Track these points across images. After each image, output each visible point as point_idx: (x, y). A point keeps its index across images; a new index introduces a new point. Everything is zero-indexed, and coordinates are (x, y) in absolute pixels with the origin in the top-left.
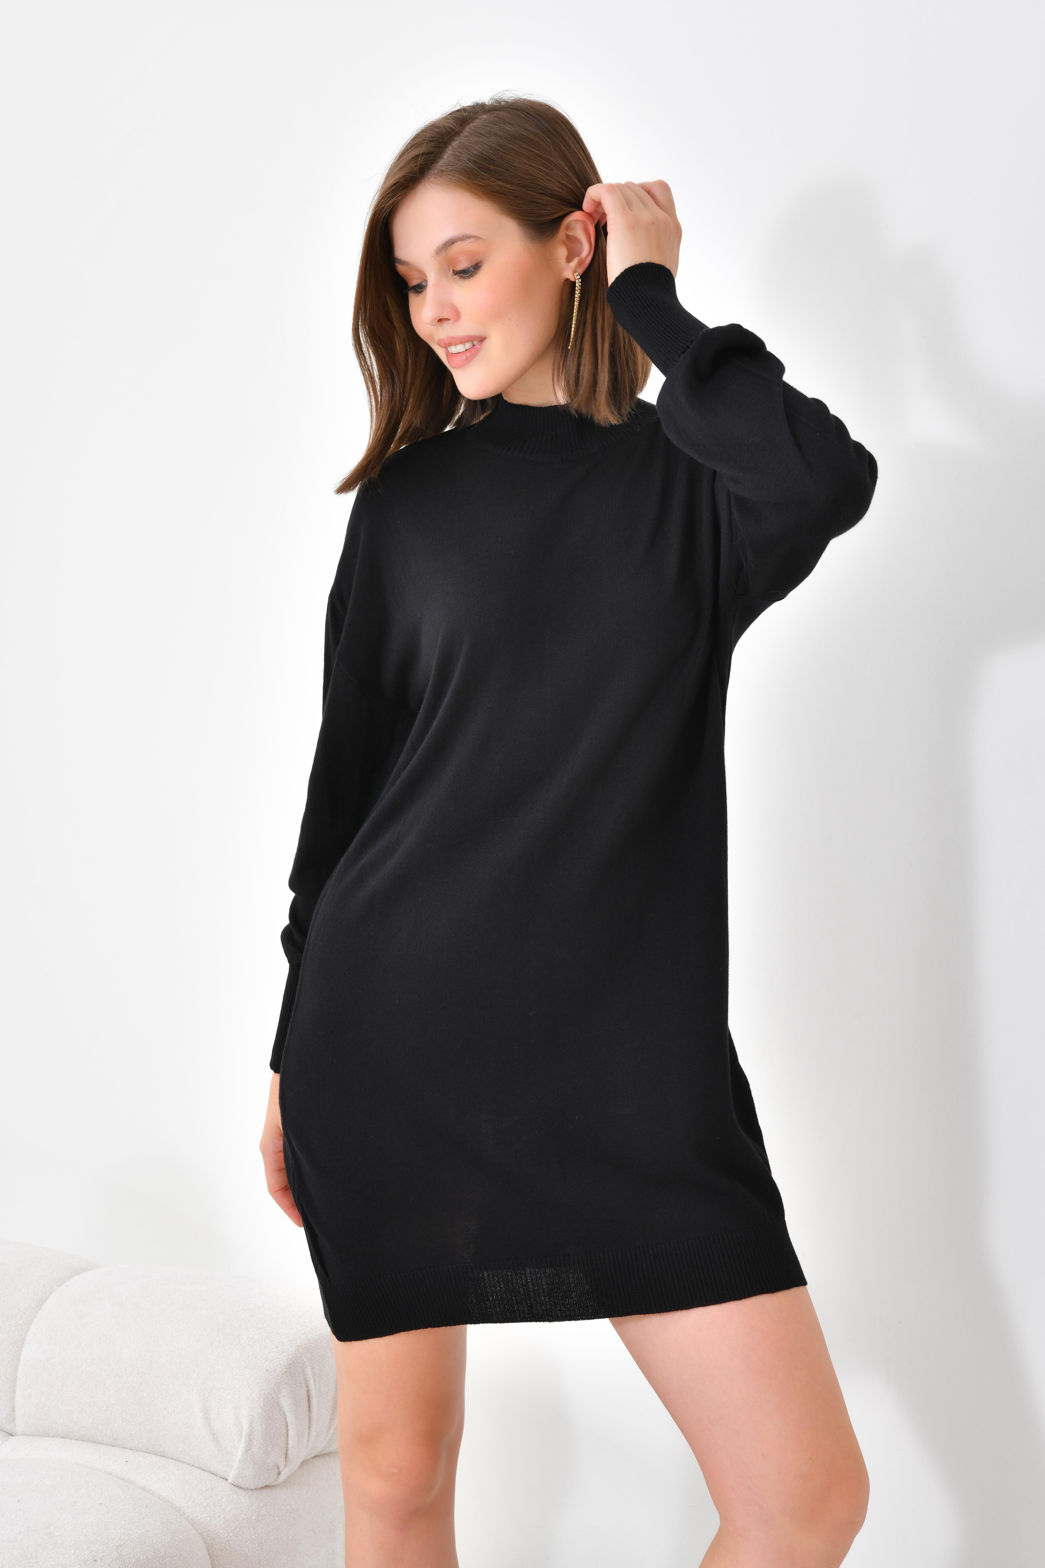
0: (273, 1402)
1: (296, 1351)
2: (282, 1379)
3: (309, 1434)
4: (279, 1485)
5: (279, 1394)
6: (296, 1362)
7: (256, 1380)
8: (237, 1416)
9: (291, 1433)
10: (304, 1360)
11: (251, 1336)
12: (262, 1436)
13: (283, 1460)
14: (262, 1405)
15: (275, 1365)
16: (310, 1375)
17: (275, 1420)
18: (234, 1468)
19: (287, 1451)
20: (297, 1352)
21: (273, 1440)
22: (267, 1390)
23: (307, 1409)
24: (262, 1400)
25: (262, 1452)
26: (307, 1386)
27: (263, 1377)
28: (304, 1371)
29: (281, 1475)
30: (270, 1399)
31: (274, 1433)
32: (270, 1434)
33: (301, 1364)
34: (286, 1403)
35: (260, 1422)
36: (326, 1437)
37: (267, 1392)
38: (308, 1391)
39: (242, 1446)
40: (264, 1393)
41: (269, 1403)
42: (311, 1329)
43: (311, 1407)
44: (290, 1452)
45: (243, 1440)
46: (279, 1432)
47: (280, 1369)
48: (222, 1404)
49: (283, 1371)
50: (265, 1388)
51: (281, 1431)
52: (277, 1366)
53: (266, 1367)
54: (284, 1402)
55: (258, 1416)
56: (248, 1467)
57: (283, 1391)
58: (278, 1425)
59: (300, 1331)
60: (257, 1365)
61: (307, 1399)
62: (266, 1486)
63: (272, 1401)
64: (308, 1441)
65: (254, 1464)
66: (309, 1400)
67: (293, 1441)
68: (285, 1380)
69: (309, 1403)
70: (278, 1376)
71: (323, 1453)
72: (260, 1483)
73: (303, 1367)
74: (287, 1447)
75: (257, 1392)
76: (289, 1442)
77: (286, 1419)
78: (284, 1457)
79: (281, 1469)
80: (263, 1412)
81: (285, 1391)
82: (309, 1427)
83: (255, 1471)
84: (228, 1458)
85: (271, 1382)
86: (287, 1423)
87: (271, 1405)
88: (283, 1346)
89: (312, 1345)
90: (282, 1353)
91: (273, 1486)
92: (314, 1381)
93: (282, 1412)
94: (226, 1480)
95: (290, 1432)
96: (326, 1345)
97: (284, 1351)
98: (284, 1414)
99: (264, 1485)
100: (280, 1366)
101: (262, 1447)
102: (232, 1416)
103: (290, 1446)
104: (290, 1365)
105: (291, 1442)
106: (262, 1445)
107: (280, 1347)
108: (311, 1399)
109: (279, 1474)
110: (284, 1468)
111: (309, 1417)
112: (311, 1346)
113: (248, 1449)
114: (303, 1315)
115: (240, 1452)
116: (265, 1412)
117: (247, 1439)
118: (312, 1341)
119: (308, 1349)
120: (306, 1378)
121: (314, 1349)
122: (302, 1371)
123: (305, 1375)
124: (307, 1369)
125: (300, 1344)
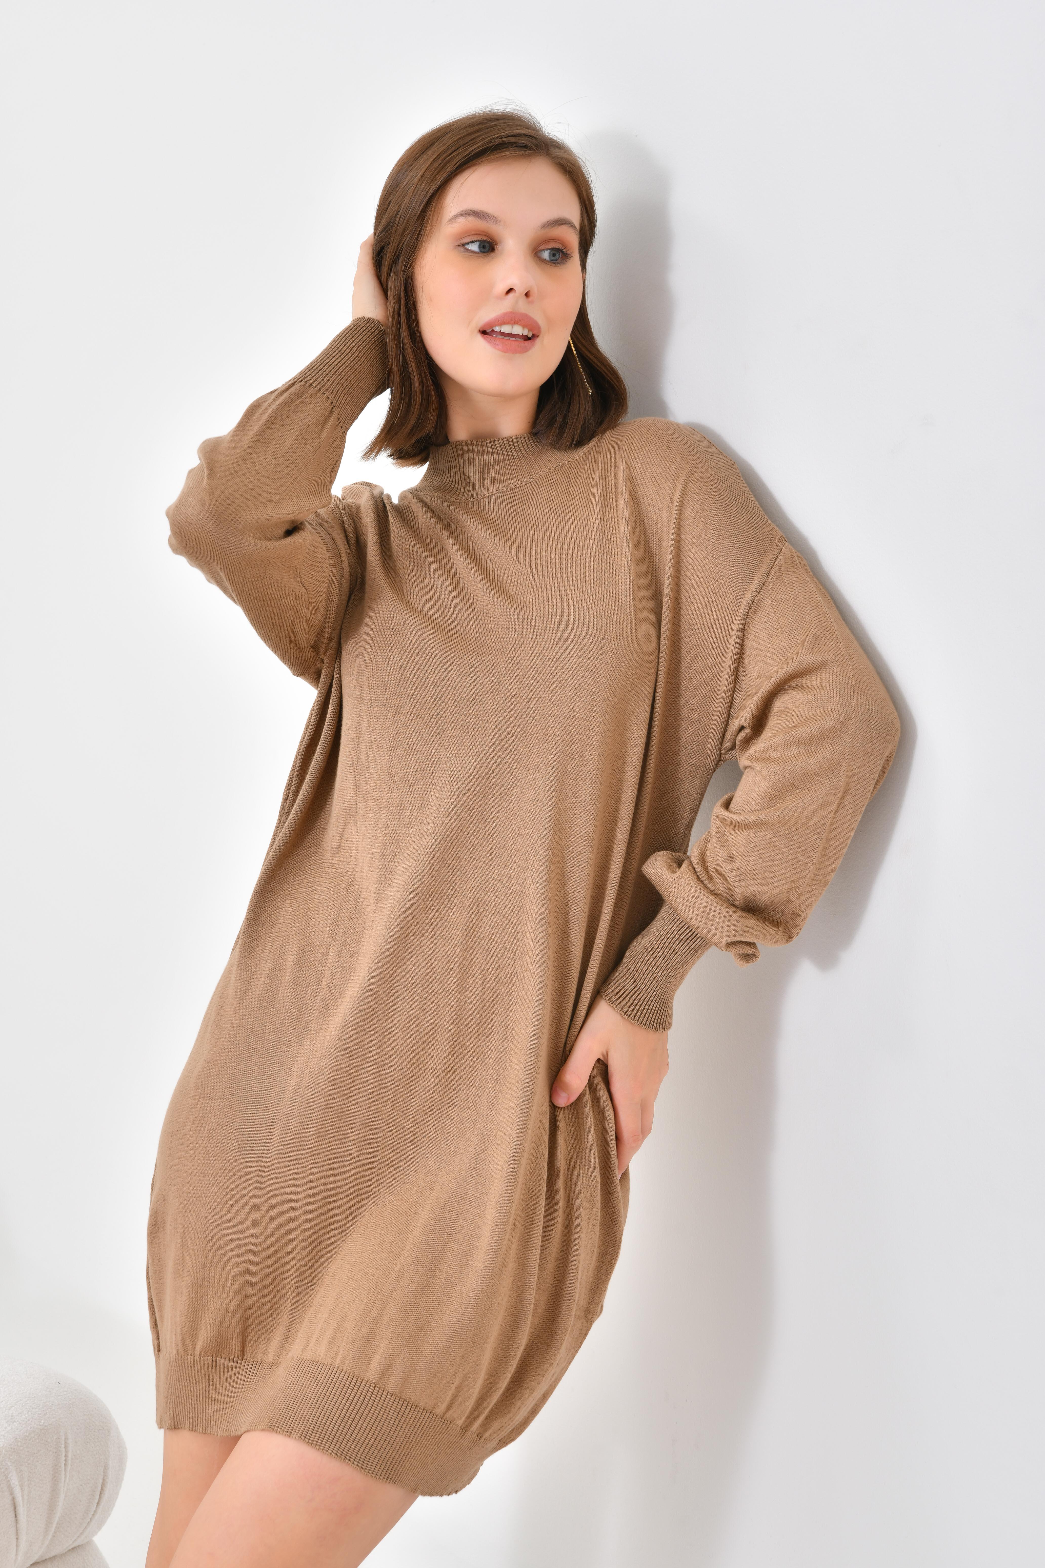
3: (17, 1546)
10: (7, 1464)
16: (15, 1481)
23: (14, 1519)
26: (12, 1493)
28: (7, 1477)
33: (3, 1470)
36: (42, 1544)
38: (14, 1499)
42: (20, 1423)
43: (18, 1516)
59: (6, 1428)
61: (13, 1508)
64: (16, 1555)
66: (15, 1509)
69: (15, 1512)
71: (44, 1559)
73: (6, 1472)
82: (17, 1538)
89: (19, 1444)
92: (21, 1486)
96: (37, 1441)
108: (17, 1508)
111: (17, 1528)
112: (17, 1445)
114: (12, 1407)
118: (19, 1440)
119: (13, 1450)
120: (10, 1484)
121: (21, 1448)
122: (4, 1478)
123: (9, 1481)
124: (11, 1475)
125: (4, 1445)
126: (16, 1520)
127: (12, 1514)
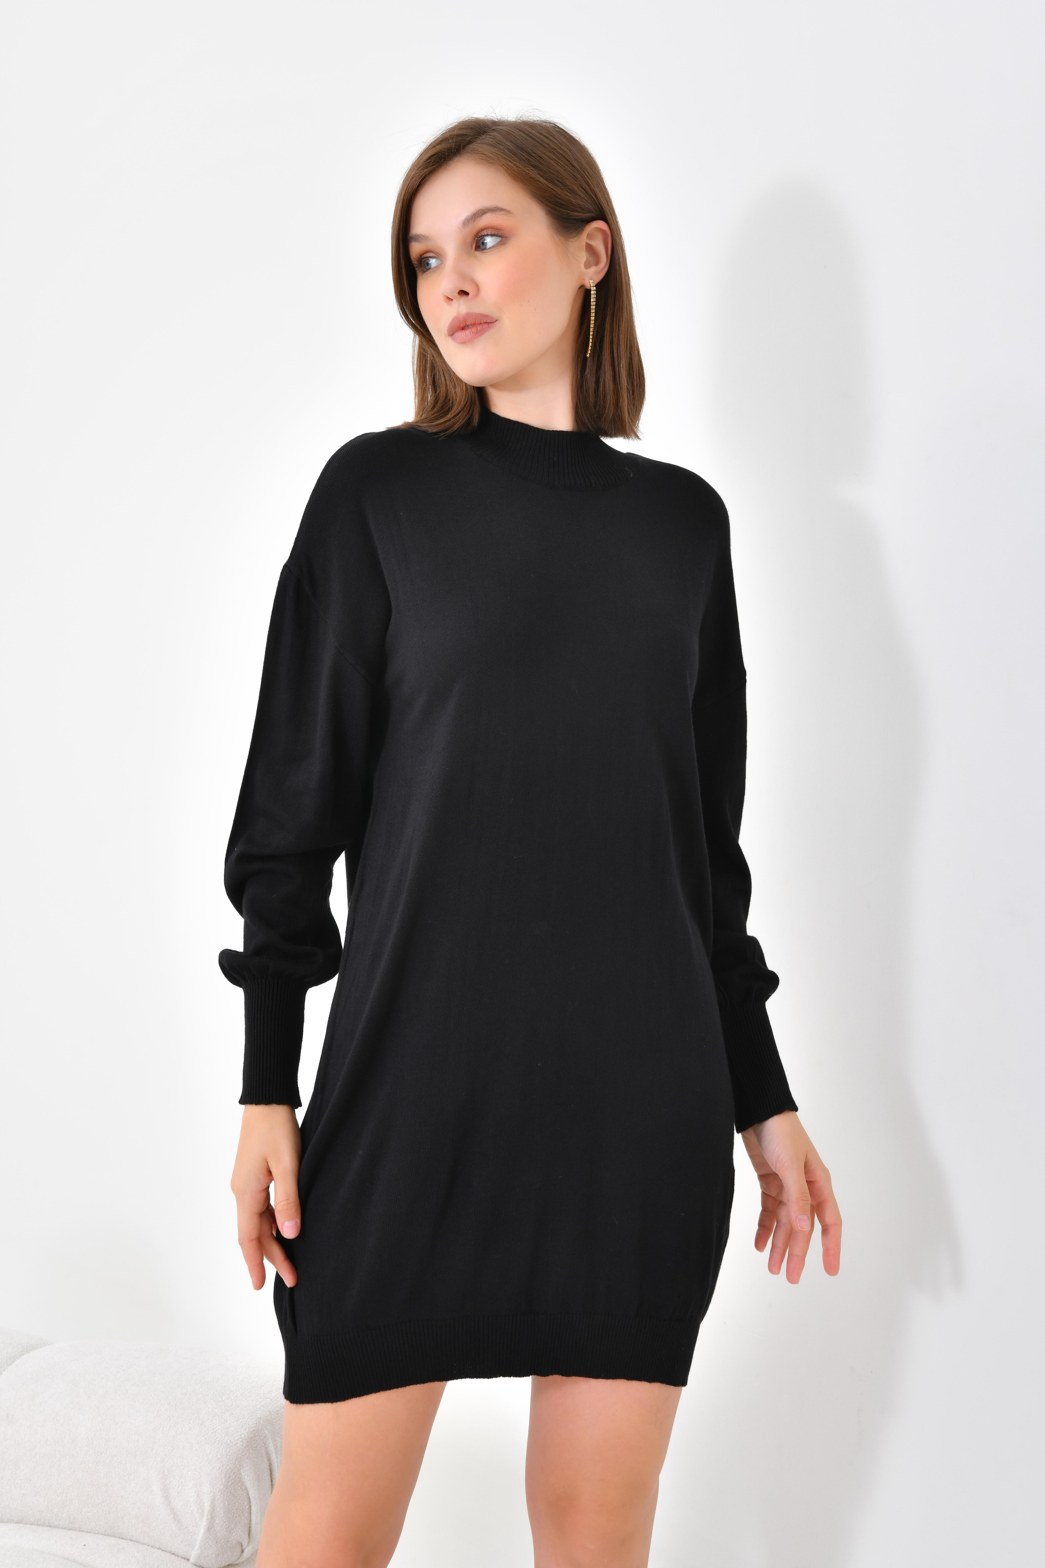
0: (235, 1477)
1: (257, 1423)
2: (243, 1454)
4: (242, 1563)
5: (241, 1469)
6: (257, 1436)
7: (217, 1456)
8: (198, 1494)
9: (254, 1509)
10: (263, 1430)
11: (210, 1410)
12: (224, 1512)
13: (247, 1537)
14: (223, 1480)
15: (236, 1439)
16: (271, 1448)
17: (237, 1497)
18: (197, 1547)
19: (250, 1527)
20: (258, 1424)
21: (236, 1517)
22: (228, 1465)
23: (270, 1483)
24: (223, 1475)
25: (225, 1530)
26: (269, 1460)
27: (224, 1453)
28: (265, 1444)
29: (244, 1553)
30: (232, 1475)
31: (236, 1510)
32: (233, 1511)
33: (262, 1437)
34: (248, 1477)
35: (222, 1499)
37: (228, 1468)
38: (270, 1465)
39: (203, 1524)
40: (226, 1468)
41: (231, 1479)
42: (271, 1400)
43: (274, 1481)
44: (253, 1528)
45: (205, 1519)
46: (241, 1508)
47: (241, 1443)
48: (182, 1482)
49: (245, 1445)
50: (226, 1464)
51: (244, 1507)
52: (238, 1439)
53: (227, 1442)
54: (246, 1477)
55: (220, 1493)
56: (210, 1546)
57: (245, 1465)
58: (240, 1501)
59: (260, 1403)
60: (217, 1440)
61: (269, 1473)
62: (229, 1565)
63: (234, 1477)
65: (217, 1542)
66: (271, 1474)
67: (256, 1518)
68: (246, 1454)
69: (271, 1477)
70: (239, 1451)
72: (223, 1562)
73: (264, 1440)
74: (250, 1524)
75: (218, 1468)
76: (252, 1518)
77: (248, 1494)
78: (247, 1534)
79: (244, 1547)
80: (225, 1489)
81: (247, 1466)
83: (218, 1550)
84: (190, 1537)
85: (232, 1457)
86: (249, 1498)
87: (233, 1481)
88: (243, 1419)
89: (273, 1417)
90: (243, 1426)
91: (237, 1564)
93: (244, 1488)
94: (188, 1560)
95: (252, 1508)
97: (245, 1424)
98: (246, 1489)
100: (241, 1440)
101: (224, 1525)
102: (193, 1494)
103: (253, 1523)
104: (251, 1438)
105: (253, 1518)
106: (225, 1522)
107: (240, 1421)
108: (273, 1473)
109: (243, 1551)
110: (248, 1545)
113: (210, 1528)
114: (262, 1386)
115: (202, 1531)
116: (227, 1489)
117: (209, 1516)
118: (272, 1413)
119: (268, 1422)
120: (268, 1451)
121: (275, 1421)
122: (263, 1445)
123: (267, 1448)
124: (268, 1442)
125: (261, 1416)
126: (272, 1484)
127: (269, 1478)
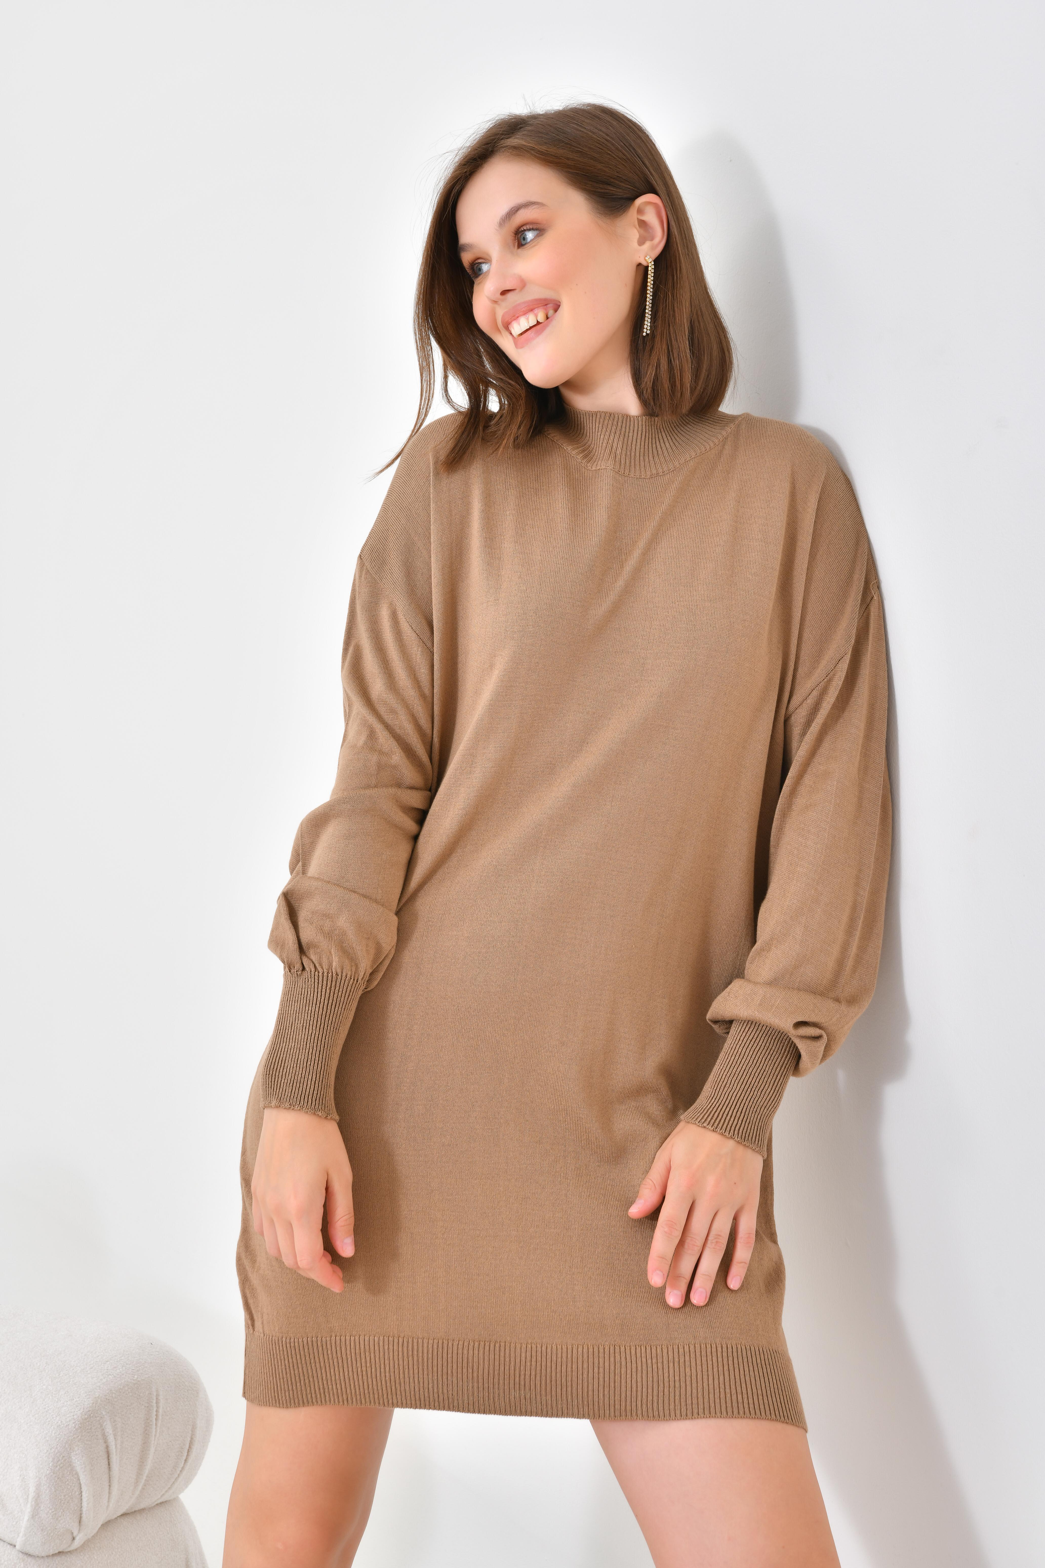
0: (64, 1461)
1: (93, 1403)
2: (75, 1436)
3: (109, 1493)
4: (76, 1550)
5: (71, 1453)
6: (93, 1416)
7: (45, 1438)
8: (23, 1478)
9: (85, 1495)
10: (102, 1413)
11: (44, 1387)
12: (50, 1499)
13: (77, 1524)
14: (51, 1465)
15: (68, 1420)
16: (109, 1430)
17: (66, 1482)
18: (21, 1535)
19: (81, 1514)
20: (94, 1405)
21: (64, 1503)
22: (57, 1448)
23: (107, 1466)
24: (51, 1459)
25: (51, 1517)
26: (106, 1442)
27: (53, 1435)
28: (101, 1426)
29: (75, 1541)
30: (61, 1459)
31: (65, 1496)
32: (60, 1498)
33: (98, 1418)
34: (79, 1462)
35: (48, 1485)
36: (133, 1494)
37: (57, 1451)
38: (107, 1447)
39: (28, 1509)
40: (54, 1451)
41: (59, 1463)
42: (115, 1377)
43: (111, 1464)
44: (84, 1516)
45: (29, 1505)
46: (70, 1494)
47: (73, 1425)
48: (7, 1464)
49: (77, 1427)
50: (55, 1447)
51: (73, 1493)
52: (70, 1421)
53: (57, 1423)
54: (76, 1461)
55: (46, 1478)
56: (35, 1534)
57: (76, 1448)
58: (69, 1487)
59: (101, 1380)
60: (48, 1421)
61: (106, 1456)
62: (60, 1552)
63: (62, 1461)
64: (108, 1502)
65: (42, 1530)
66: (108, 1457)
67: (88, 1504)
68: (78, 1436)
69: (109, 1460)
70: (70, 1433)
71: (133, 1511)
72: (51, 1551)
73: (101, 1421)
74: (81, 1510)
75: (45, 1451)
76: (83, 1505)
77: (79, 1479)
78: (78, 1521)
79: (75, 1534)
80: (52, 1474)
81: (78, 1449)
82: (110, 1486)
83: (45, 1538)
84: (14, 1523)
85: (62, 1439)
86: (80, 1484)
87: (62, 1465)
88: (79, 1398)
89: (114, 1395)
90: (77, 1406)
91: (70, 1552)
92: (115, 1435)
93: (74, 1473)
94: (15, 1546)
95: (83, 1494)
96: (131, 1394)
97: (79, 1404)
98: (77, 1474)
99: (57, 1552)
100: (74, 1421)
101: (50, 1512)
102: (18, 1478)
103: (84, 1509)
104: (86, 1419)
105: (85, 1504)
106: (51, 1509)
107: (75, 1400)
108: (111, 1456)
109: (74, 1539)
110: (79, 1533)
111: (109, 1475)
112: (112, 1396)
113: (34, 1515)
114: (107, 1361)
115: (26, 1518)
116: (54, 1473)
117: (33, 1503)
118: (114, 1392)
119: (108, 1401)
120: (104, 1433)
121: (116, 1400)
122: (99, 1426)
123: (103, 1429)
124: (105, 1423)
125: (99, 1395)
126: (109, 1468)
127: (105, 1462)
